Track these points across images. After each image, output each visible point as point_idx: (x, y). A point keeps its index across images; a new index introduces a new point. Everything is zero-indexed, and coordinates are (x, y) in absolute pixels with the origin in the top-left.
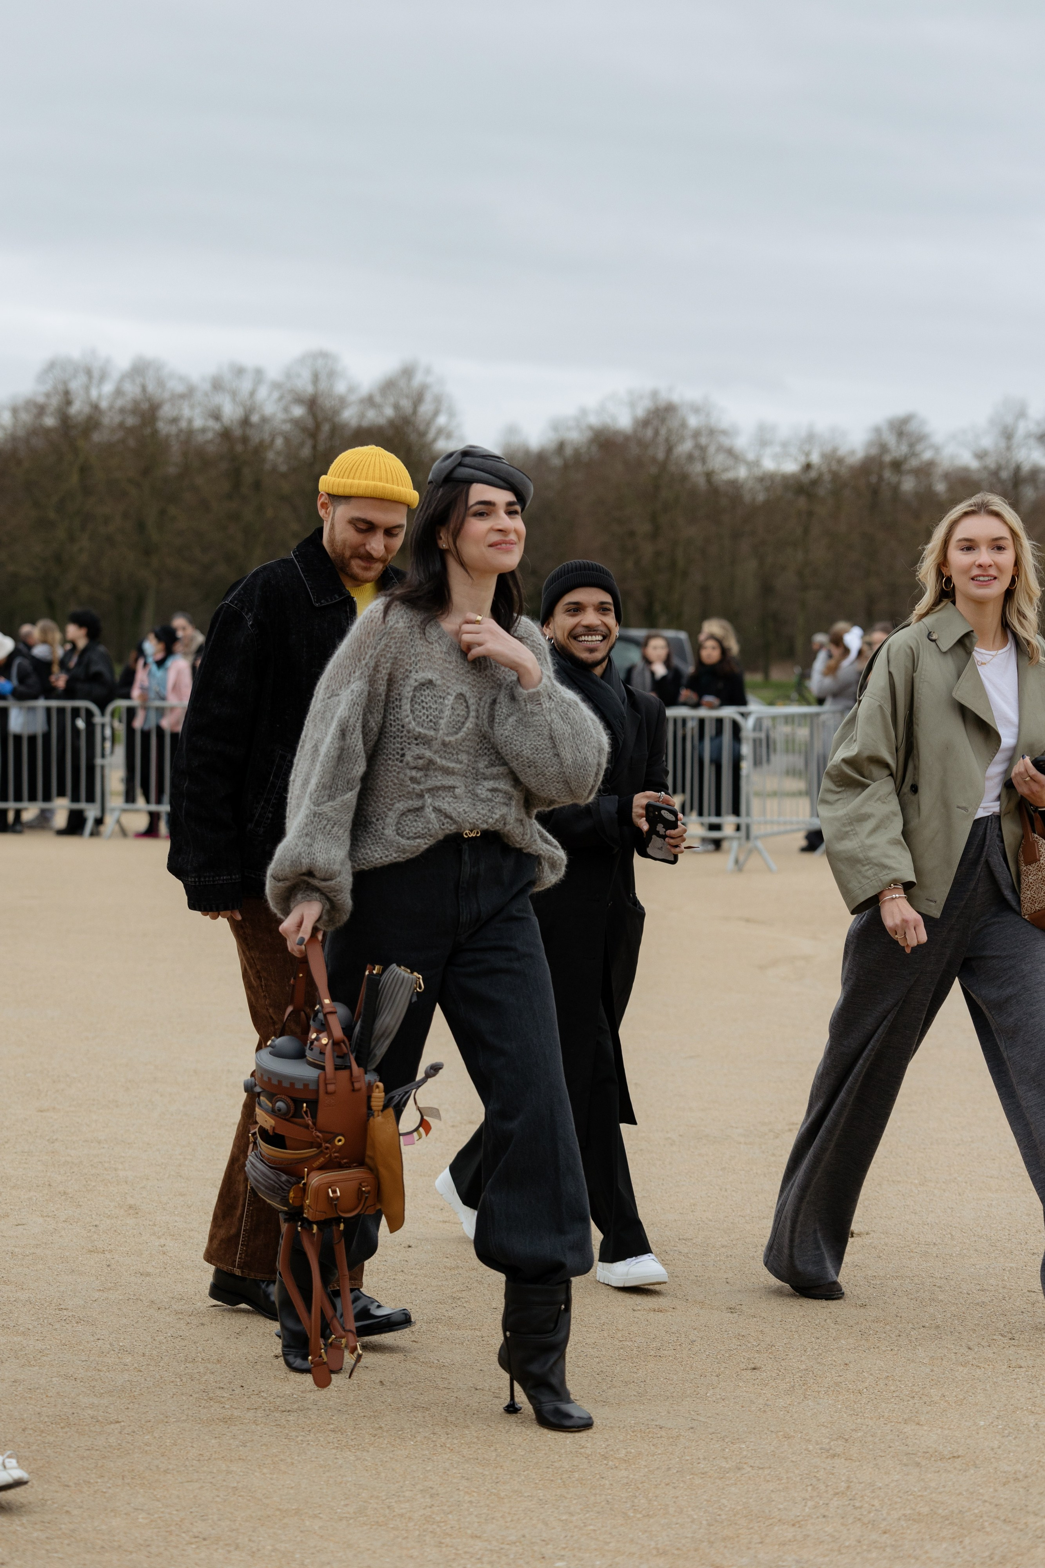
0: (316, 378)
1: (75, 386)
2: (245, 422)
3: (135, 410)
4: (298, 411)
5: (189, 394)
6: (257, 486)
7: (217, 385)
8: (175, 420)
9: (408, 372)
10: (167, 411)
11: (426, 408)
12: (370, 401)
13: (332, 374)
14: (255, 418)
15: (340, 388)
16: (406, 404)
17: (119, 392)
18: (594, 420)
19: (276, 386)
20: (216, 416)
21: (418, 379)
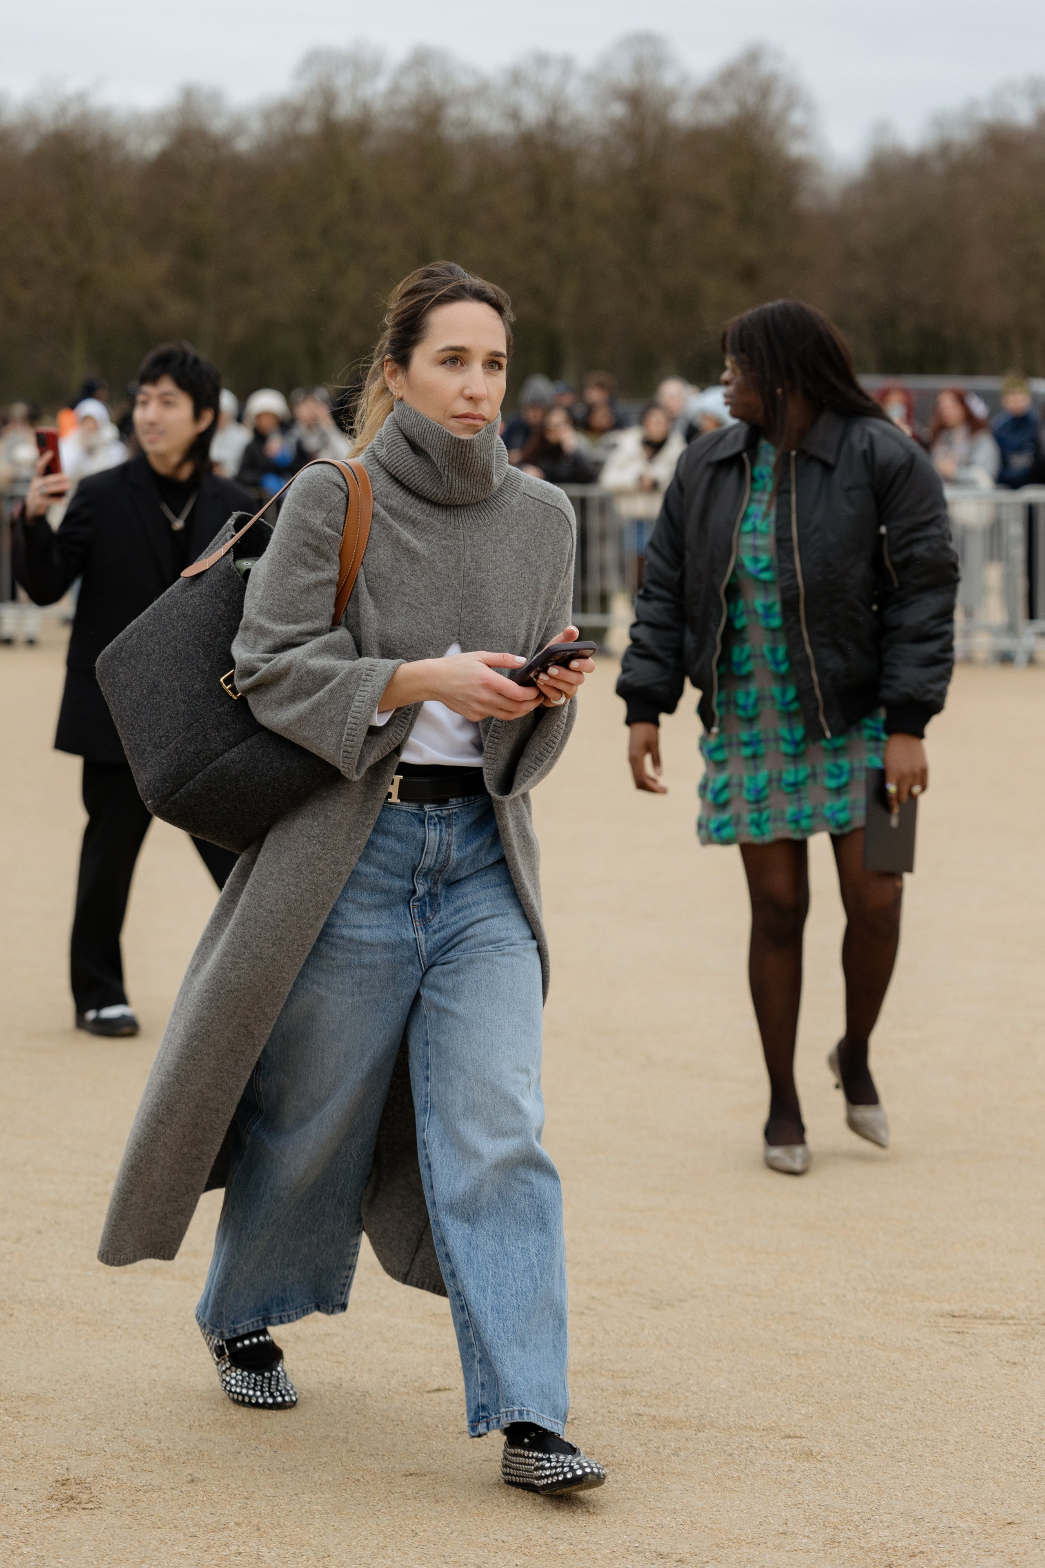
0: (639, 67)
1: (342, 81)
2: (551, 125)
3: (415, 111)
4: (618, 110)
5: (482, 91)
6: (568, 204)
7: (516, 78)
8: (464, 123)
9: (753, 57)
10: (454, 112)
11: (776, 103)
12: (705, 96)
13: (660, 62)
14: (564, 119)
15: (669, 78)
16: (751, 99)
17: (395, 90)
18: (986, 114)
19: (589, 78)
20: (515, 115)
21: (767, 66)
